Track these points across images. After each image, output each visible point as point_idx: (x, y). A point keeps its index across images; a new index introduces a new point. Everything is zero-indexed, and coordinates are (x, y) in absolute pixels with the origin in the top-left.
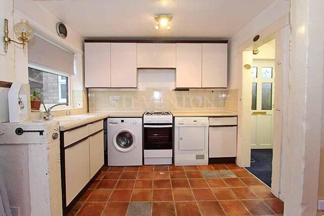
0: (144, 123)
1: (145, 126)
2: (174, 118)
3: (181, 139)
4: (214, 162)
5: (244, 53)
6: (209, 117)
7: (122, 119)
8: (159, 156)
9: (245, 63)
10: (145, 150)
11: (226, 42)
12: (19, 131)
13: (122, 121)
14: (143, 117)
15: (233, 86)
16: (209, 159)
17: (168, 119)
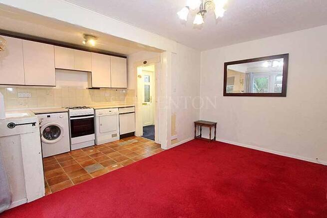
0: (70, 116)
1: (71, 119)
2: (94, 110)
3: (101, 125)
4: (123, 137)
5: (138, 68)
6: (119, 108)
7: (49, 115)
8: (85, 140)
9: (138, 74)
10: (72, 139)
11: (126, 57)
12: (12, 125)
13: (49, 116)
14: (68, 112)
15: (131, 87)
16: (120, 135)
17: (90, 111)
